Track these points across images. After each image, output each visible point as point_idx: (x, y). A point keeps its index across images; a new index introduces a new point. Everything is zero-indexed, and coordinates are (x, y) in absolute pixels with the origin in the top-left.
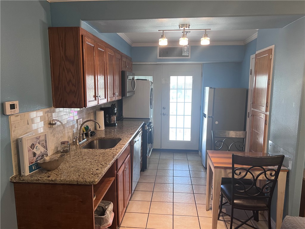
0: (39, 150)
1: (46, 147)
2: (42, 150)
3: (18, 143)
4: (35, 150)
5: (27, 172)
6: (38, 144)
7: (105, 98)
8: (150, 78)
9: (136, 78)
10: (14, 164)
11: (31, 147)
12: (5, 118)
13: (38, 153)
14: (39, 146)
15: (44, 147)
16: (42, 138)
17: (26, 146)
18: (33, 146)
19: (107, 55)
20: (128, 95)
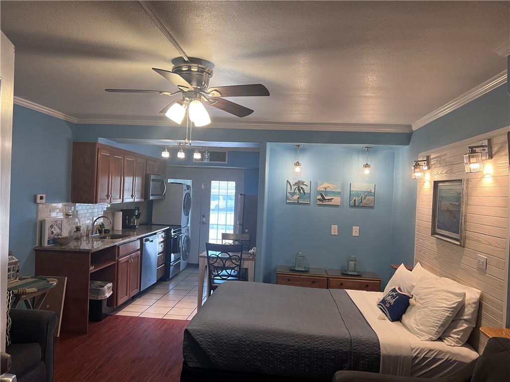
0: (56, 230)
1: (61, 229)
2: (58, 231)
3: (42, 223)
4: (53, 230)
5: (46, 244)
6: (55, 226)
7: (120, 198)
10: (38, 238)
11: (51, 227)
12: (36, 205)
13: (55, 232)
14: (57, 228)
15: (60, 229)
16: (59, 222)
17: (47, 225)
18: (52, 226)
19: (125, 162)
20: (151, 198)
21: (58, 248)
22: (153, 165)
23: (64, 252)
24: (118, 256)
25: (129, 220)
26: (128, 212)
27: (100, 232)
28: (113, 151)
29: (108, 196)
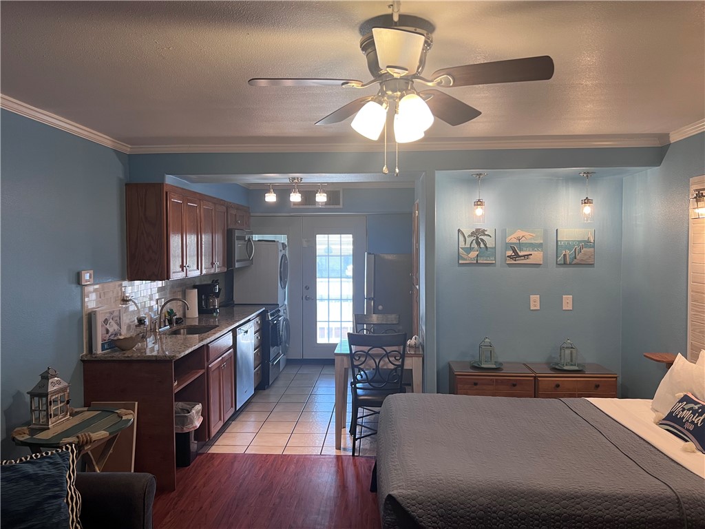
0: (113, 327)
1: (119, 325)
2: (116, 327)
3: (91, 316)
4: (108, 326)
5: (99, 351)
6: (111, 320)
7: (198, 268)
8: (282, 239)
9: (256, 237)
10: (85, 341)
11: (104, 322)
12: (79, 288)
13: (111, 330)
14: (113, 323)
15: (118, 325)
16: (116, 314)
17: (100, 320)
18: (106, 321)
19: (202, 211)
20: (237, 265)
21: (118, 355)
22: (235, 215)
23: (130, 362)
24: (208, 361)
25: (207, 300)
26: (205, 289)
27: (170, 323)
28: (188, 195)
29: (182, 266)
